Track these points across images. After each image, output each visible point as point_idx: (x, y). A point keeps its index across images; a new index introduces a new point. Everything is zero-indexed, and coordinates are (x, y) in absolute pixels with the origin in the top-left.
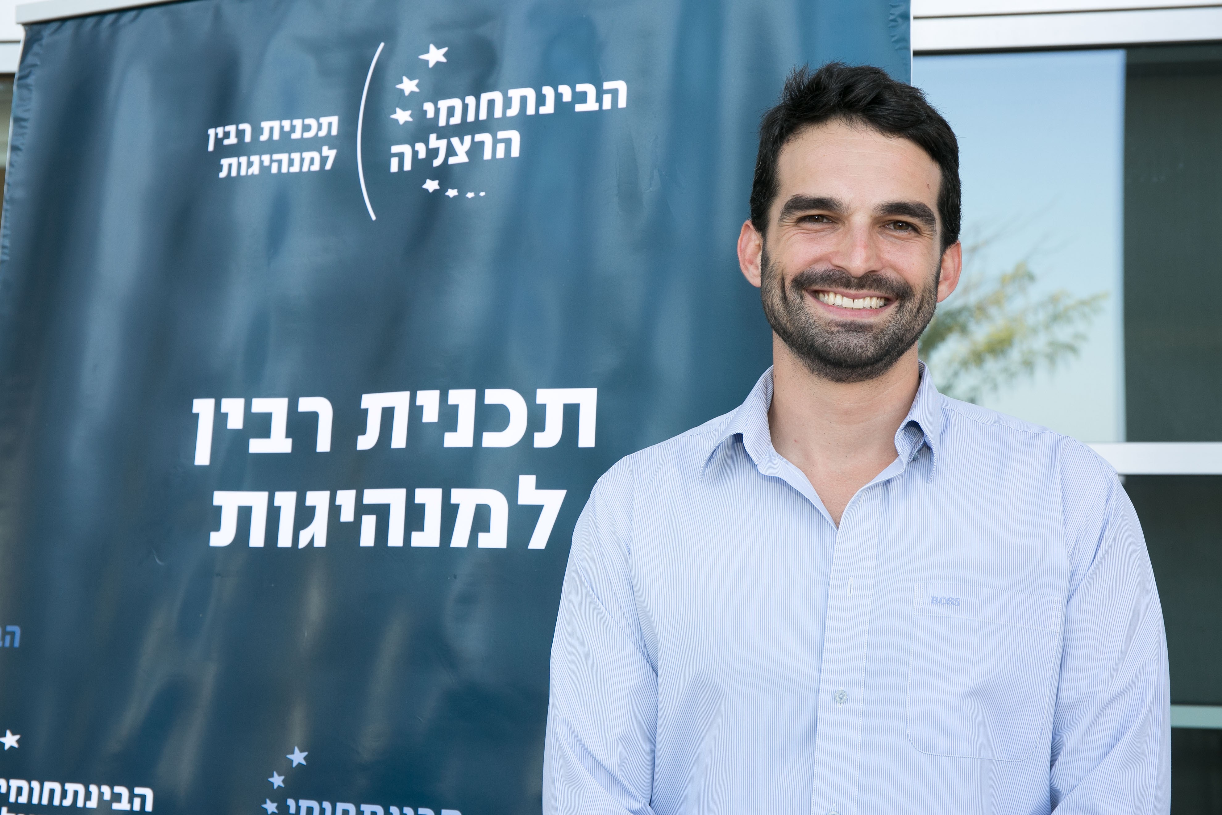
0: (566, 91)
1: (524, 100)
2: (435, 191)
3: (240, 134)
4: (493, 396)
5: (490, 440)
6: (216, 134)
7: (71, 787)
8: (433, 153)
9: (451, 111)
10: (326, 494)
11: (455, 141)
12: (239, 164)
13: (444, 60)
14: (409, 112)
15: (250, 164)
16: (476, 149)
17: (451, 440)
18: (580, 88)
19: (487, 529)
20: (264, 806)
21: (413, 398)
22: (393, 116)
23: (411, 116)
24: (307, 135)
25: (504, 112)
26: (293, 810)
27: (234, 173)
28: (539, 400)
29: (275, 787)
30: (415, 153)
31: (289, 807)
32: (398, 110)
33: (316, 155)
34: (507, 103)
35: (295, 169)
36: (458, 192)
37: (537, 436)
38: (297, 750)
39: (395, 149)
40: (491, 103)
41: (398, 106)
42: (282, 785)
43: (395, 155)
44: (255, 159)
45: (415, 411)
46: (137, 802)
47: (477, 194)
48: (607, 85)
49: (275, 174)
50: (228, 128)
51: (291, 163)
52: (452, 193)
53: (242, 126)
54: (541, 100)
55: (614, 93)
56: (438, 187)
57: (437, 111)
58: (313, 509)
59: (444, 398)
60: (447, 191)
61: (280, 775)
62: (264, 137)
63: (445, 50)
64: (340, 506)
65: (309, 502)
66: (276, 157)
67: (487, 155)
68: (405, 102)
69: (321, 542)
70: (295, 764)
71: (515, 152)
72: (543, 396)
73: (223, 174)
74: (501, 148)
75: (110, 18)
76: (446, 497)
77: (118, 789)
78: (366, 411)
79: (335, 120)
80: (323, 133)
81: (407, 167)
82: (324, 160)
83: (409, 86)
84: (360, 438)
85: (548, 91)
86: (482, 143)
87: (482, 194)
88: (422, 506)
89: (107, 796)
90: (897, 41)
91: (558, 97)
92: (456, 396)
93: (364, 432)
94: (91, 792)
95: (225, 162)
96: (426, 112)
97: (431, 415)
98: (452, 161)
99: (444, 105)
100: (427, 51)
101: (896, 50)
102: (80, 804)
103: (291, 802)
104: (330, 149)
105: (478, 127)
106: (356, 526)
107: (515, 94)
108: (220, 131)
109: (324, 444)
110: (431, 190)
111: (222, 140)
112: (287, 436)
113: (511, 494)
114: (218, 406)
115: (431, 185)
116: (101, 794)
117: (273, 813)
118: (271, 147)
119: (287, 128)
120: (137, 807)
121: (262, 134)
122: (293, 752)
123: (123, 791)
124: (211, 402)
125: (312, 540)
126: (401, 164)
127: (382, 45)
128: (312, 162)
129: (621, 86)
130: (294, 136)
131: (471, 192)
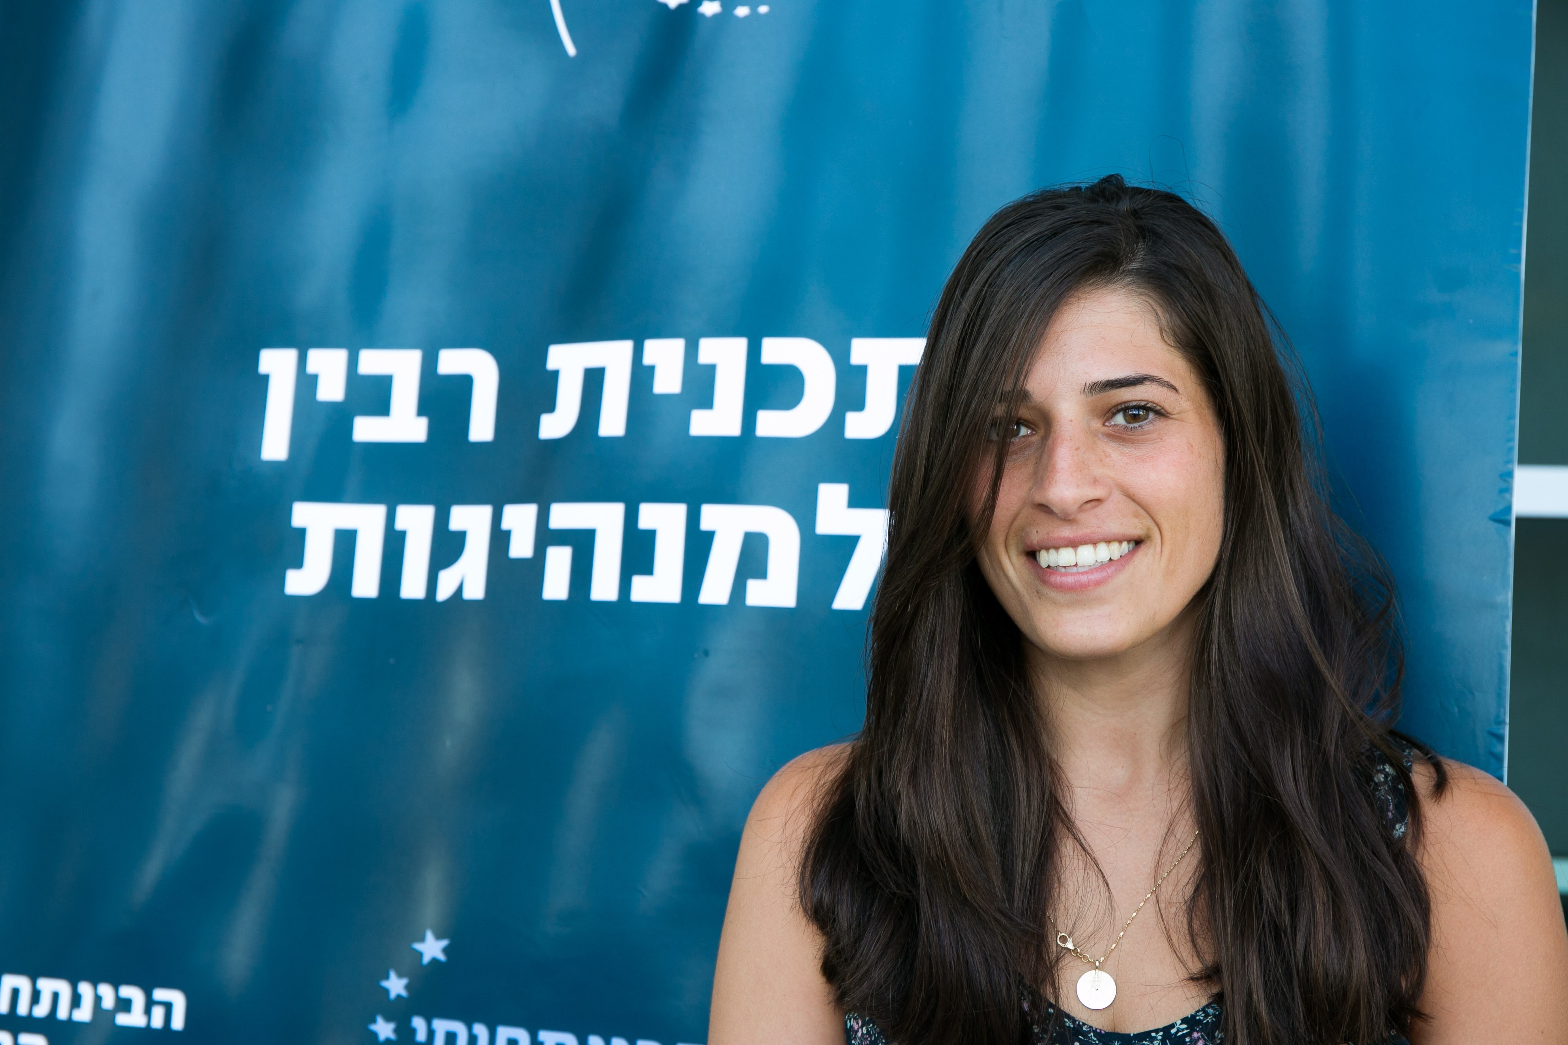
4: (775, 351)
5: (770, 424)
7: (47, 986)
10: (484, 512)
17: (701, 424)
19: (762, 574)
21: (638, 353)
26: (421, 1035)
28: (856, 359)
37: (851, 418)
38: (429, 936)
45: (641, 375)
46: (158, 1014)
47: (754, 9)
58: (462, 535)
59: (691, 351)
60: (700, 4)
64: (509, 533)
65: (455, 525)
69: (475, 590)
70: (426, 960)
72: (863, 350)
76: (693, 519)
77: (127, 991)
78: (555, 374)
84: (545, 419)
87: (763, 9)
88: (651, 535)
89: (108, 1003)
92: (712, 350)
93: (551, 407)
94: (80, 995)
97: (668, 381)
102: (62, 1015)
103: (419, 1023)
106: (537, 565)
109: (482, 429)
112: (421, 412)
113: (805, 515)
114: (302, 361)
116: (98, 999)
120: (157, 1021)
122: (422, 939)
123: (133, 993)
124: (290, 356)
125: (460, 590)
131: (743, 5)
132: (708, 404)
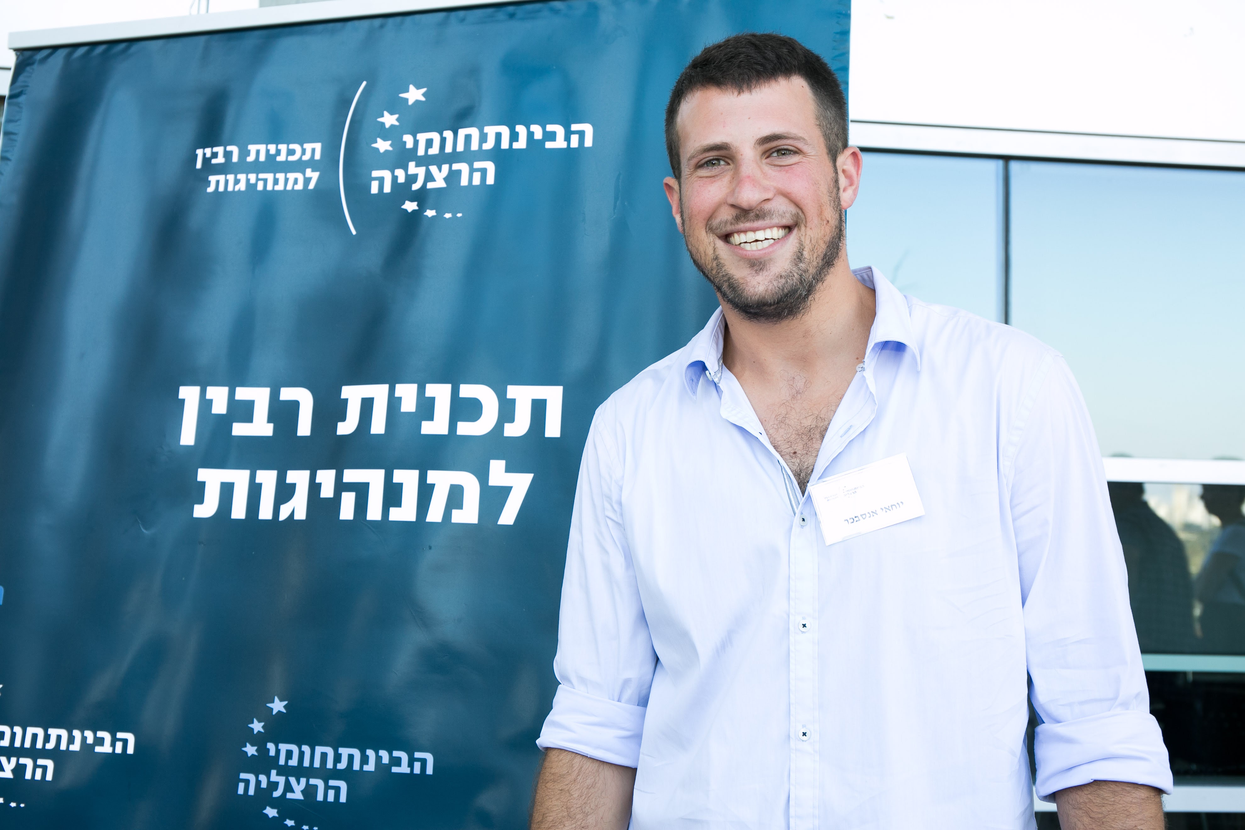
1: (498, 136)
2: (414, 211)
3: (228, 155)
4: (467, 391)
5: (464, 428)
6: (204, 154)
7: (53, 732)
9: (429, 143)
10: (306, 474)
11: (433, 169)
12: (227, 182)
14: (390, 142)
15: (237, 182)
16: (453, 177)
17: (427, 428)
18: (550, 128)
19: (460, 506)
20: (244, 749)
21: (392, 391)
22: (374, 145)
23: (391, 145)
24: (291, 158)
25: (480, 146)
26: (272, 753)
27: (221, 189)
28: (509, 396)
29: (255, 732)
30: (395, 178)
31: (269, 750)
32: (379, 140)
33: (300, 176)
34: (483, 138)
35: (280, 187)
36: (436, 212)
37: (507, 426)
38: (276, 699)
39: (375, 174)
40: (468, 138)
41: (378, 137)
42: (262, 731)
43: (376, 179)
44: (242, 177)
45: (394, 403)
46: (119, 745)
47: (454, 215)
48: (575, 127)
49: (260, 191)
50: (215, 149)
51: (276, 182)
52: (430, 213)
53: (229, 148)
54: (514, 137)
55: (581, 134)
56: (417, 208)
57: (416, 142)
58: (293, 486)
59: (421, 390)
60: (426, 211)
61: (259, 721)
62: (251, 158)
63: (424, 90)
64: (320, 484)
65: (289, 480)
66: (261, 176)
67: (464, 182)
68: (385, 133)
69: (301, 515)
70: (275, 712)
71: (490, 180)
72: (513, 391)
73: (211, 189)
74: (477, 177)
75: (101, 48)
76: (423, 478)
77: (100, 734)
78: (346, 400)
79: (318, 146)
80: (306, 157)
81: (387, 189)
82: (307, 181)
83: (389, 120)
84: (340, 425)
85: (521, 129)
86: (459, 172)
87: (459, 215)
89: (90, 740)
91: (530, 135)
92: (432, 390)
93: (343, 419)
94: (74, 737)
95: (213, 179)
96: (405, 143)
97: (409, 405)
98: (430, 185)
99: (422, 137)
100: (407, 91)
102: (63, 747)
103: (271, 746)
104: (313, 171)
105: (455, 157)
106: (336, 501)
107: (491, 131)
108: (208, 152)
109: (304, 428)
110: (410, 210)
111: (209, 159)
112: (269, 421)
113: (483, 475)
114: (203, 393)
115: (410, 206)
116: (84, 739)
117: (253, 755)
118: (257, 167)
119: (273, 150)
120: (119, 749)
121: (249, 155)
122: (273, 701)
123: (106, 735)
124: (196, 390)
125: (292, 514)
126: (381, 187)
127: (364, 83)
128: (296, 181)
129: (588, 128)
130: (279, 159)
131: (448, 213)
132: (431, 418)
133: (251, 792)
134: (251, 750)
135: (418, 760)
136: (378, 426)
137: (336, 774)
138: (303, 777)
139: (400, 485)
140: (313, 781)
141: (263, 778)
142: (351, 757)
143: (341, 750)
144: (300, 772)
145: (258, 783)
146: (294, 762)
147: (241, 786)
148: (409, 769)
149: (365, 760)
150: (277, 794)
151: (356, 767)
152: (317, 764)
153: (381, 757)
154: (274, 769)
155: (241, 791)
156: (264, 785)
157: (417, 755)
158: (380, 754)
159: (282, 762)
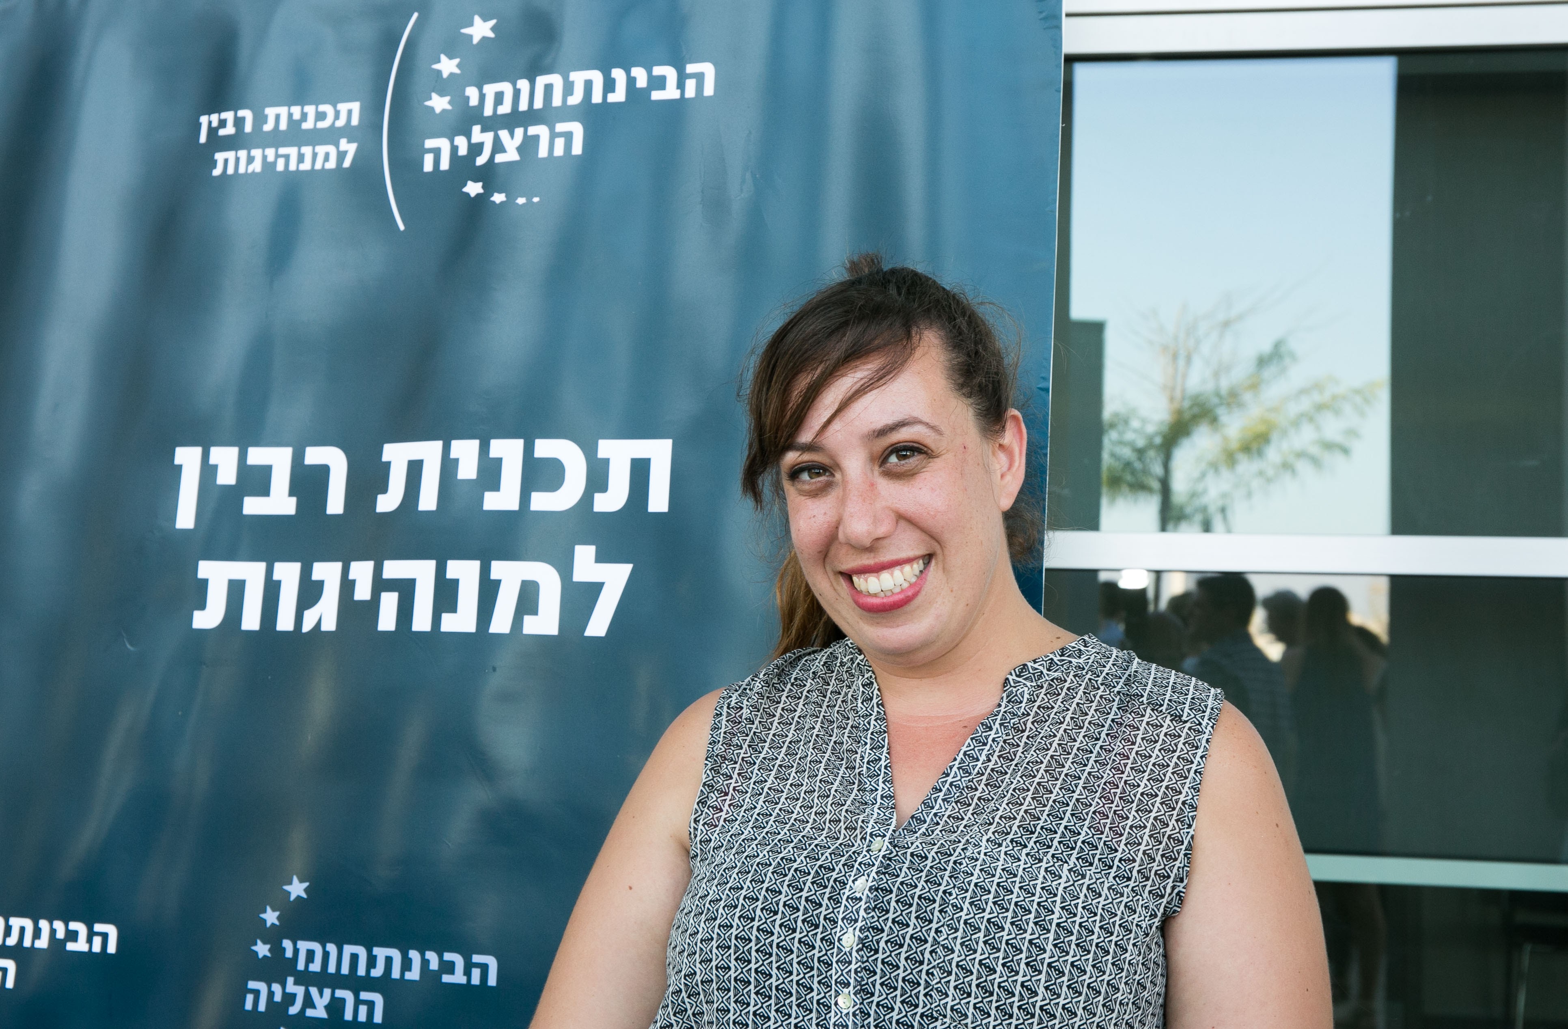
0: (640, 75)
1: (588, 85)
2: (478, 195)
3: (239, 122)
4: (544, 448)
5: (540, 501)
6: (210, 123)
7: (16, 922)
8: (476, 149)
9: (499, 98)
10: (337, 566)
11: (504, 134)
12: (237, 160)
13: (491, 35)
14: (448, 98)
15: (250, 160)
16: (529, 145)
17: (492, 502)
18: (658, 71)
19: (534, 611)
20: (254, 948)
21: (446, 449)
22: (428, 103)
23: (450, 103)
24: (321, 125)
25: (564, 100)
26: (289, 954)
27: (230, 171)
28: (601, 454)
29: (268, 924)
30: (454, 149)
31: (284, 949)
32: (434, 95)
33: (331, 149)
34: (568, 89)
35: (306, 166)
36: (506, 196)
37: (597, 496)
38: (295, 879)
39: (429, 143)
40: (549, 88)
41: (433, 91)
42: (277, 923)
43: (430, 151)
44: (257, 153)
45: (449, 466)
46: (97, 941)
47: (529, 200)
48: (691, 68)
49: (280, 173)
50: (224, 115)
51: (301, 158)
52: (498, 198)
53: (241, 113)
54: (609, 85)
55: (700, 77)
56: (481, 191)
57: (482, 97)
58: (321, 584)
59: (484, 449)
60: (493, 196)
61: (274, 910)
62: (268, 127)
63: (493, 22)
64: (354, 581)
65: (316, 576)
66: (282, 151)
67: (543, 152)
68: (442, 85)
69: (329, 625)
70: (293, 897)
71: (577, 149)
72: (606, 448)
73: (217, 172)
74: (560, 143)
76: (485, 571)
77: (74, 926)
78: (388, 464)
79: (355, 106)
80: (340, 123)
81: (445, 165)
82: (341, 155)
83: (447, 66)
84: (381, 498)
85: (618, 74)
86: (537, 138)
87: (536, 200)
89: (60, 934)
90: (1045, 19)
91: (631, 81)
92: (499, 447)
93: (384, 490)
94: (40, 928)
95: (220, 157)
96: (468, 98)
97: (468, 470)
98: (499, 158)
99: (490, 89)
100: (471, 24)
101: (1045, 29)
102: (27, 943)
103: (287, 944)
104: (349, 142)
105: (531, 117)
106: (373, 606)
107: (578, 77)
108: (215, 118)
109: (335, 504)
110: (473, 195)
111: (216, 130)
112: (291, 494)
113: (565, 568)
114: (206, 456)
115: (473, 188)
116: (53, 932)
117: (265, 956)
118: (277, 139)
119: (297, 116)
120: (97, 947)
121: (266, 123)
122: (290, 883)
123: (80, 927)
124: (197, 451)
125: (318, 624)
126: (437, 162)
127: (416, 15)
128: (327, 158)
129: (708, 69)
130: (305, 126)
131: (522, 197)
132: (496, 487)
133: (262, 1007)
134: (262, 949)
135: (477, 965)
136: (428, 501)
137: (369, 984)
138: (328, 987)
139: (456, 582)
140: (339, 993)
141: (276, 988)
142: (389, 960)
143: (377, 951)
144: (323, 980)
145: (271, 994)
146: (315, 967)
147: (250, 998)
148: (465, 978)
149: (407, 965)
150: (294, 1010)
151: (396, 974)
152: (345, 970)
153: (428, 961)
154: (291, 975)
155: (249, 1006)
156: (278, 998)
157: (477, 958)
158: (427, 957)
159: (301, 966)
